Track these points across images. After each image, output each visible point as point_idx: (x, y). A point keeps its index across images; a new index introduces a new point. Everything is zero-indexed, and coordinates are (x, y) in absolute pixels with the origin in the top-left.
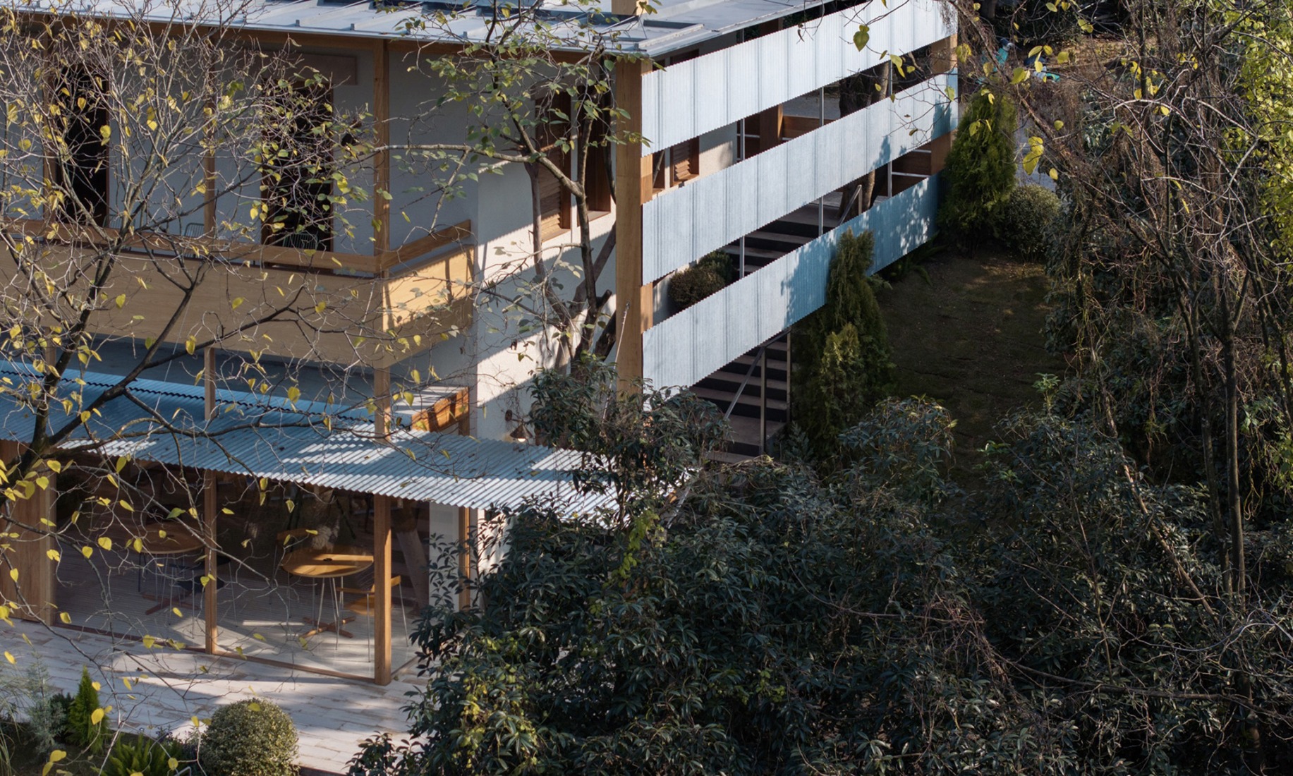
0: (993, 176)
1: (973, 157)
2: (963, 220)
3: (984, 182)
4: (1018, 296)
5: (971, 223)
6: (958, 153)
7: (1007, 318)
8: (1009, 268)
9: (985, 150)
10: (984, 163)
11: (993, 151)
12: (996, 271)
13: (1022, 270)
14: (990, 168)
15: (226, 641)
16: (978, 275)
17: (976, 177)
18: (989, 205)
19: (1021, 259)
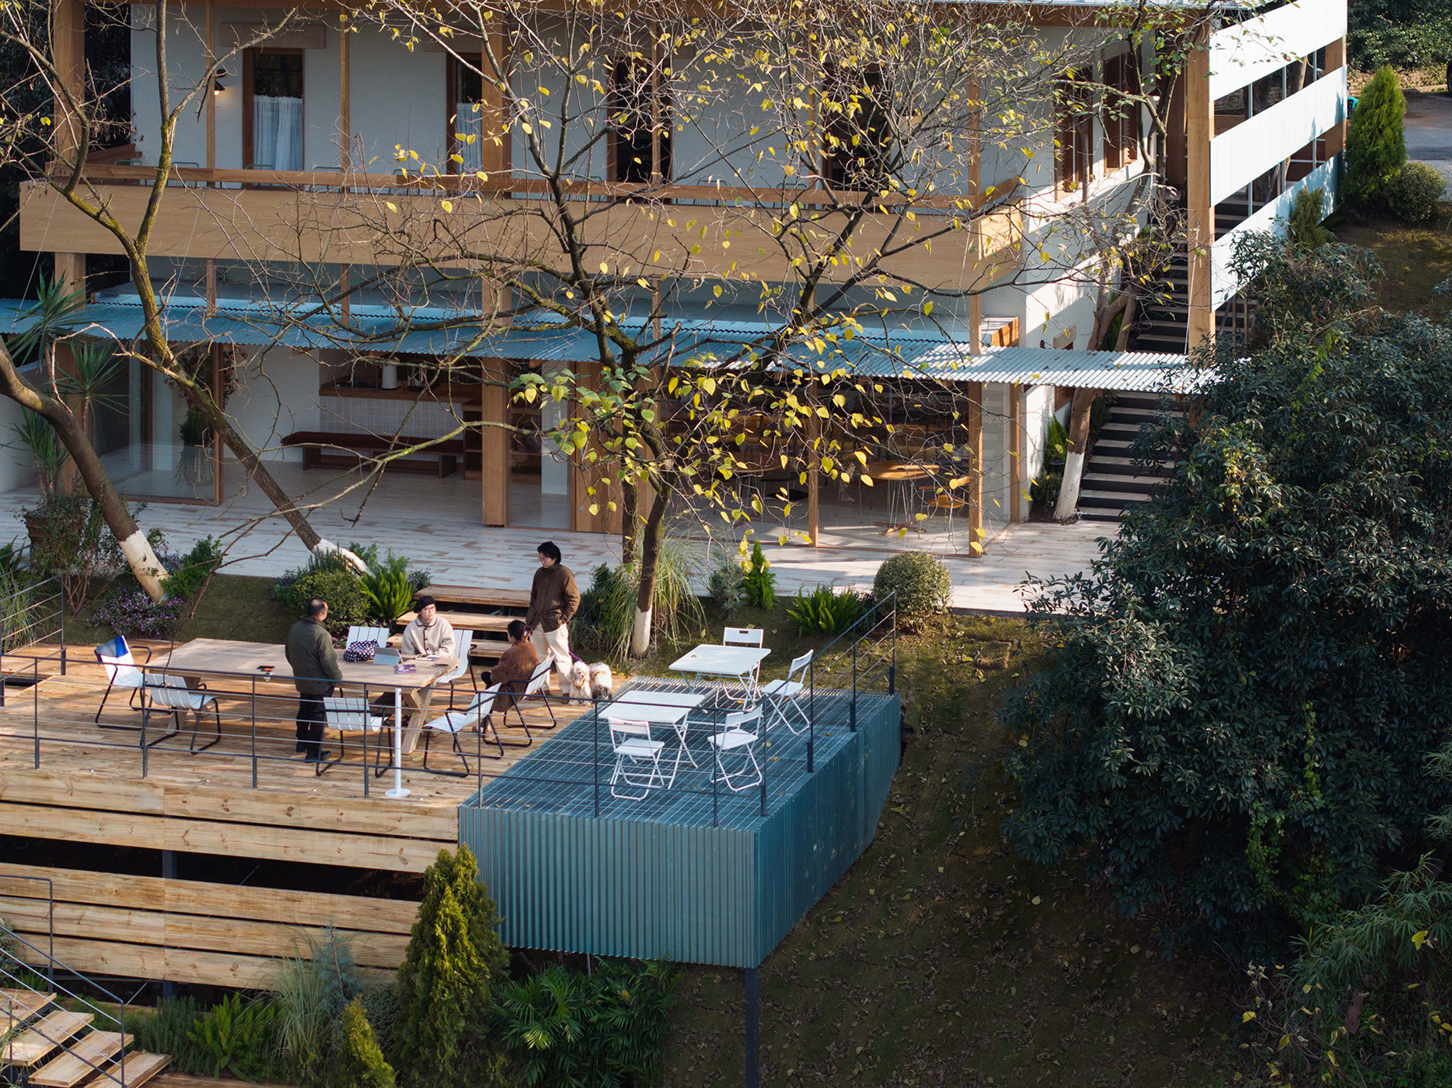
0: (1389, 153)
1: (1371, 138)
2: (1364, 192)
3: (1382, 158)
4: (1411, 256)
5: (1370, 195)
6: (1357, 136)
7: (1406, 273)
8: (1400, 234)
9: (1380, 131)
10: (1381, 142)
11: (1388, 131)
12: (1390, 236)
13: (1412, 235)
14: (1387, 147)
15: (822, 540)
16: (1376, 241)
17: (1374, 155)
18: (1387, 178)
19: (1409, 226)
